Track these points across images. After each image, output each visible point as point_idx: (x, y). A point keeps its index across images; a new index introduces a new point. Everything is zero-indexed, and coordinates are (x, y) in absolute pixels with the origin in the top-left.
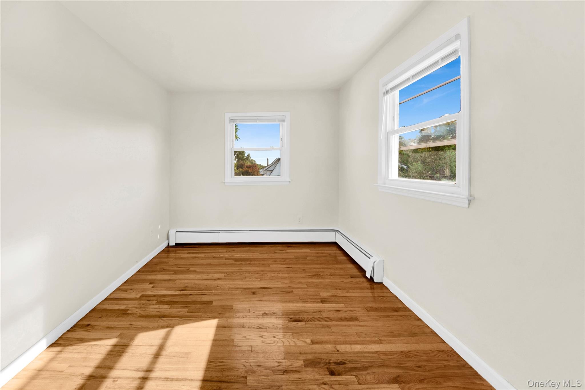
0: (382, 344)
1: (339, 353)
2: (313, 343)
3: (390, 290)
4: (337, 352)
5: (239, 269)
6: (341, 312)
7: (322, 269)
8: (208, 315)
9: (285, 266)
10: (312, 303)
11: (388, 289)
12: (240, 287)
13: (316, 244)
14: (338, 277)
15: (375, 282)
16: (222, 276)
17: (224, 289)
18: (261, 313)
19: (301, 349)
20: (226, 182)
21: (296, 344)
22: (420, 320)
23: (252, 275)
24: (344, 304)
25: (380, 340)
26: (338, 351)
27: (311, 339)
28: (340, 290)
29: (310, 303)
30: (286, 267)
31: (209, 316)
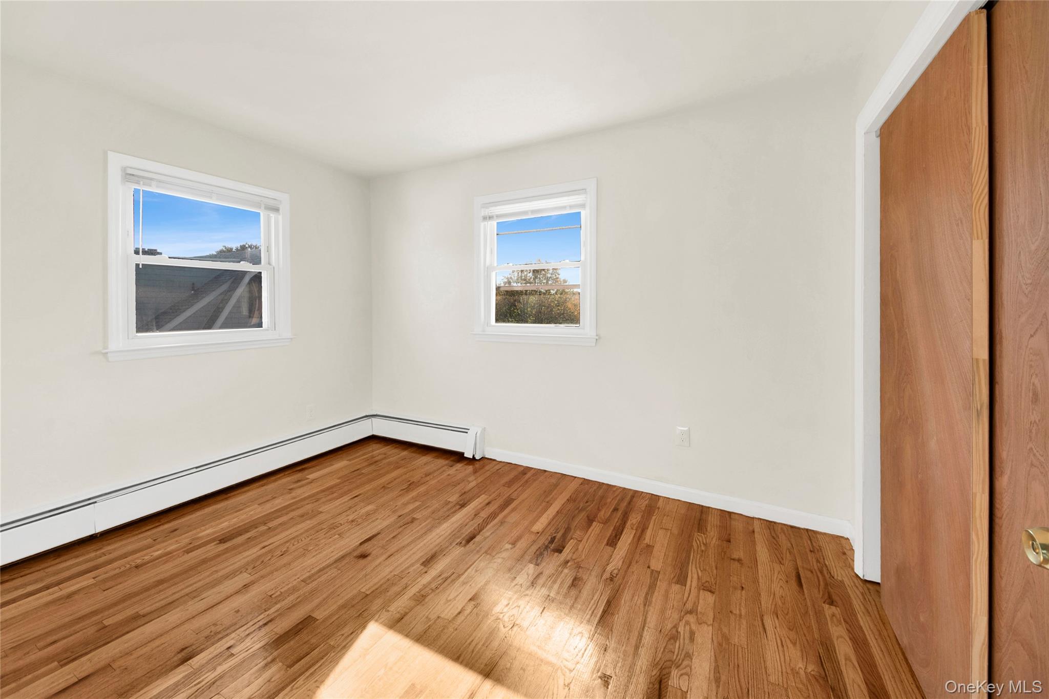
0: (552, 504)
1: (541, 534)
2: (514, 544)
3: (497, 460)
4: (539, 535)
5: (264, 547)
6: (493, 503)
7: (406, 474)
8: (343, 635)
9: (346, 498)
10: (454, 514)
11: (494, 460)
12: (324, 565)
13: (343, 449)
14: (438, 473)
15: (478, 459)
16: (244, 578)
17: (294, 589)
18: (418, 565)
19: (515, 557)
20: (111, 352)
21: (503, 558)
22: (545, 471)
23: (311, 539)
24: (484, 494)
25: (547, 502)
26: (538, 533)
27: (507, 543)
28: (461, 485)
29: (453, 516)
30: (352, 499)
31: (346, 635)
